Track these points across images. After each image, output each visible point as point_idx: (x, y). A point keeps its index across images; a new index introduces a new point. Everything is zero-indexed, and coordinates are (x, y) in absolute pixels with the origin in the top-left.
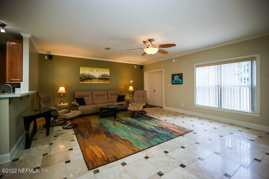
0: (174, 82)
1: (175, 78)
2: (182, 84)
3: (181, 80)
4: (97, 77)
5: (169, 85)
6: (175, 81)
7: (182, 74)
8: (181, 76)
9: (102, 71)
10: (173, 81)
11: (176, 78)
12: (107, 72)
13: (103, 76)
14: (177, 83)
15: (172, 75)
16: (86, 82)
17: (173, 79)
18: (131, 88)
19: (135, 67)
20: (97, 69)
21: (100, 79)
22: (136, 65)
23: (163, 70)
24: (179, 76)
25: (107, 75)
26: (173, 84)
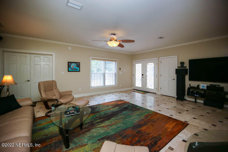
0: (70, 70)
2: (79, 71)
3: (78, 68)
6: (72, 69)
7: (79, 63)
8: (78, 65)
10: (69, 68)
11: (73, 66)
14: (75, 71)
15: (68, 62)
17: (69, 66)
23: (53, 54)
24: (77, 65)
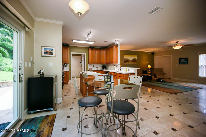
0: (180, 63)
1: (182, 61)
3: (187, 62)
4: (131, 60)
5: (176, 65)
6: (182, 62)
8: (187, 59)
9: (133, 57)
12: (135, 57)
13: (134, 59)
15: (180, 59)
16: (126, 63)
18: (149, 66)
19: (150, 53)
20: (131, 56)
21: (132, 61)
22: (150, 52)
23: (171, 55)
25: (135, 59)
26: (180, 64)
